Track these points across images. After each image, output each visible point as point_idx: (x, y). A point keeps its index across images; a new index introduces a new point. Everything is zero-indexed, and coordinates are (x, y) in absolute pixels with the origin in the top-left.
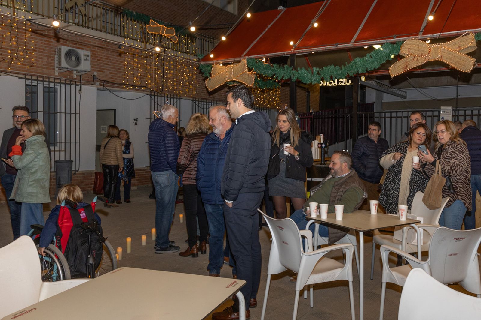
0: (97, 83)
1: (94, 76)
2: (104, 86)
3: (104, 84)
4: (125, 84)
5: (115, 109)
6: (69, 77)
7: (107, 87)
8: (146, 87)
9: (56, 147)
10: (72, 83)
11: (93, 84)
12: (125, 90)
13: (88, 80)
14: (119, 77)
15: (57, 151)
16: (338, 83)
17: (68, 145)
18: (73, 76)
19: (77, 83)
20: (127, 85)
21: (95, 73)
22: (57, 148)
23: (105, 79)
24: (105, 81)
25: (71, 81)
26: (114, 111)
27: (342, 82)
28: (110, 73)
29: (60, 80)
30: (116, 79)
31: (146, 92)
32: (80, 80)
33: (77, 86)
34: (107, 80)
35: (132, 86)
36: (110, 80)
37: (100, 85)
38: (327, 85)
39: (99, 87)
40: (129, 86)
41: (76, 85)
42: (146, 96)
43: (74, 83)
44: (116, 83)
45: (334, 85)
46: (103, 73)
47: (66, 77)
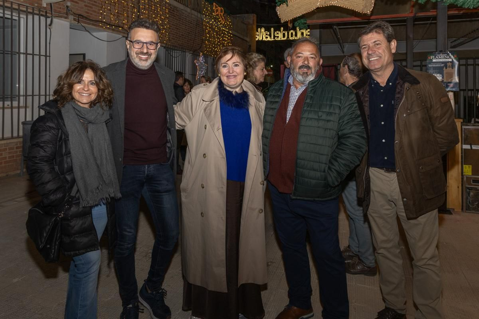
0: (71, 17)
1: (67, 7)
2: (78, 22)
3: (78, 20)
4: (102, 22)
5: (85, 54)
6: (36, 5)
7: (82, 24)
8: (122, 28)
9: (14, 102)
10: (41, 13)
11: (66, 18)
12: (101, 29)
13: (59, 12)
14: (95, 12)
15: (15, 108)
16: (274, 38)
17: (30, 99)
18: (42, 5)
19: (48, 15)
20: (103, 23)
21: (69, 4)
22: (15, 104)
23: (79, 12)
24: (81, 15)
25: (40, 11)
26: (82, 55)
27: (278, 37)
28: (86, 6)
29: (27, 7)
30: (91, 14)
31: (122, 34)
32: (52, 11)
33: (48, 19)
34: (81, 14)
35: (109, 25)
36: (85, 15)
37: (74, 20)
38: (263, 40)
39: (73, 22)
40: (106, 24)
41: (46, 17)
42: (123, 38)
43: (44, 14)
44: (91, 19)
45: (270, 40)
46: (77, 4)
47: (33, 5)
